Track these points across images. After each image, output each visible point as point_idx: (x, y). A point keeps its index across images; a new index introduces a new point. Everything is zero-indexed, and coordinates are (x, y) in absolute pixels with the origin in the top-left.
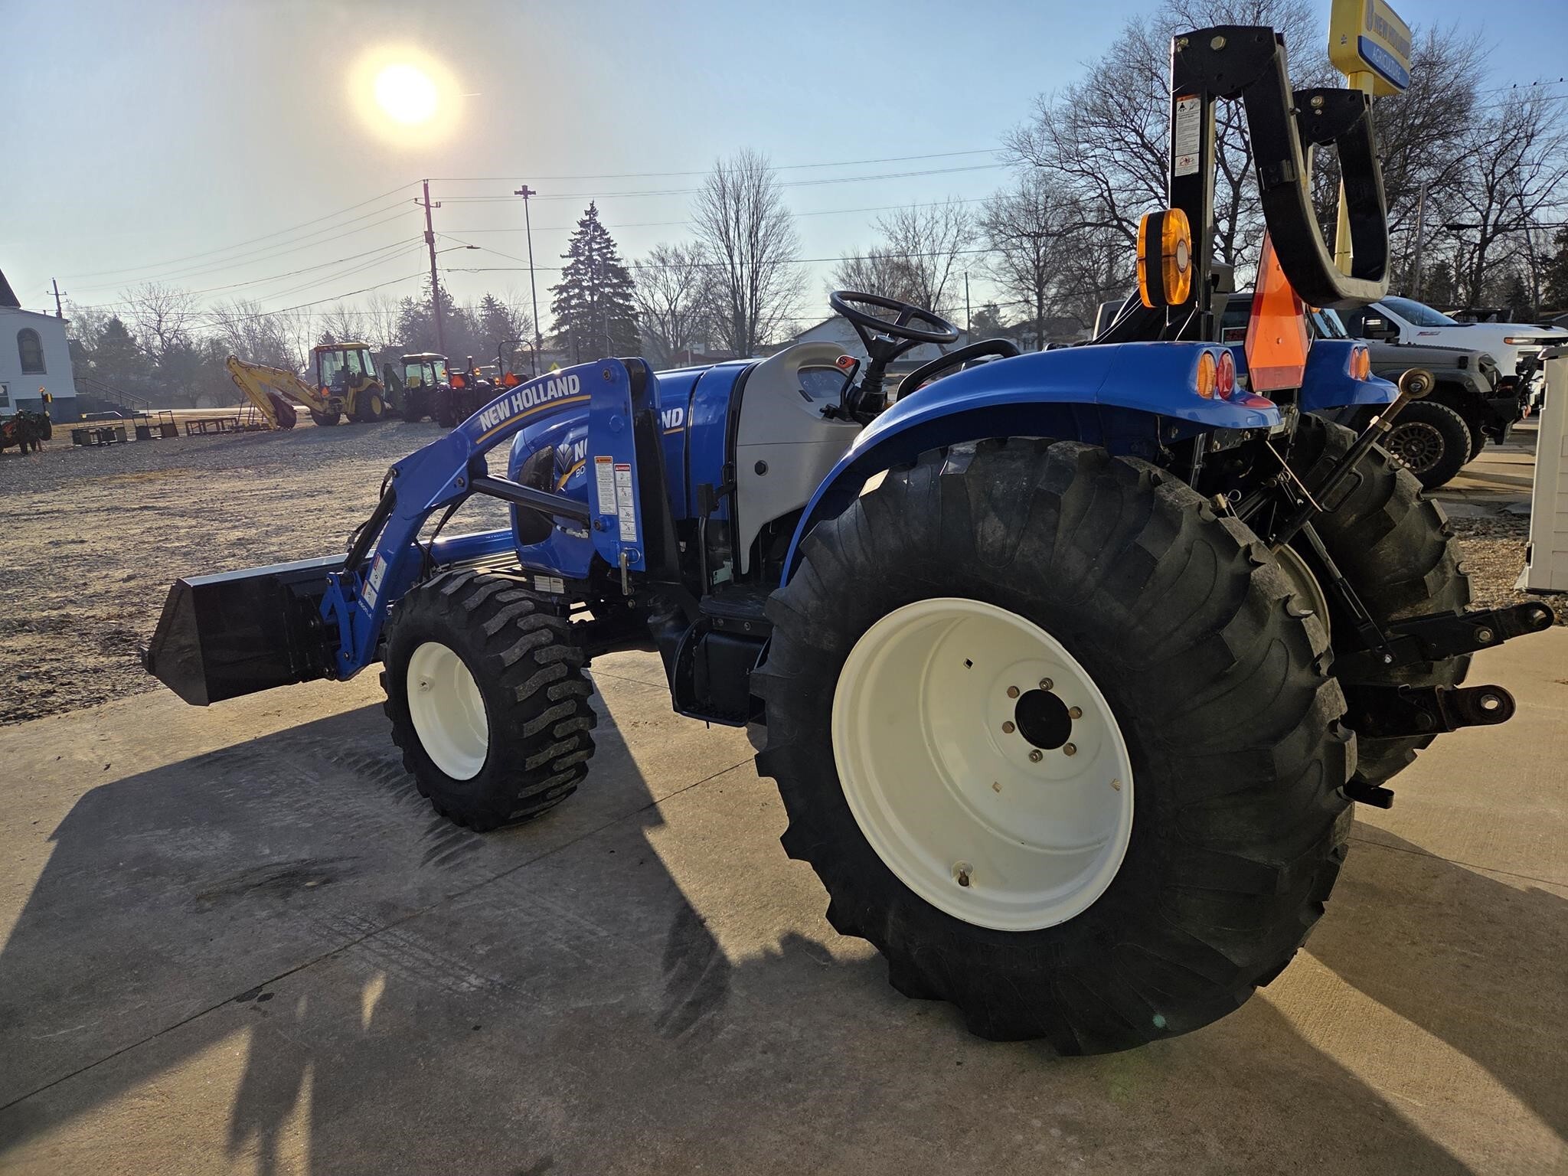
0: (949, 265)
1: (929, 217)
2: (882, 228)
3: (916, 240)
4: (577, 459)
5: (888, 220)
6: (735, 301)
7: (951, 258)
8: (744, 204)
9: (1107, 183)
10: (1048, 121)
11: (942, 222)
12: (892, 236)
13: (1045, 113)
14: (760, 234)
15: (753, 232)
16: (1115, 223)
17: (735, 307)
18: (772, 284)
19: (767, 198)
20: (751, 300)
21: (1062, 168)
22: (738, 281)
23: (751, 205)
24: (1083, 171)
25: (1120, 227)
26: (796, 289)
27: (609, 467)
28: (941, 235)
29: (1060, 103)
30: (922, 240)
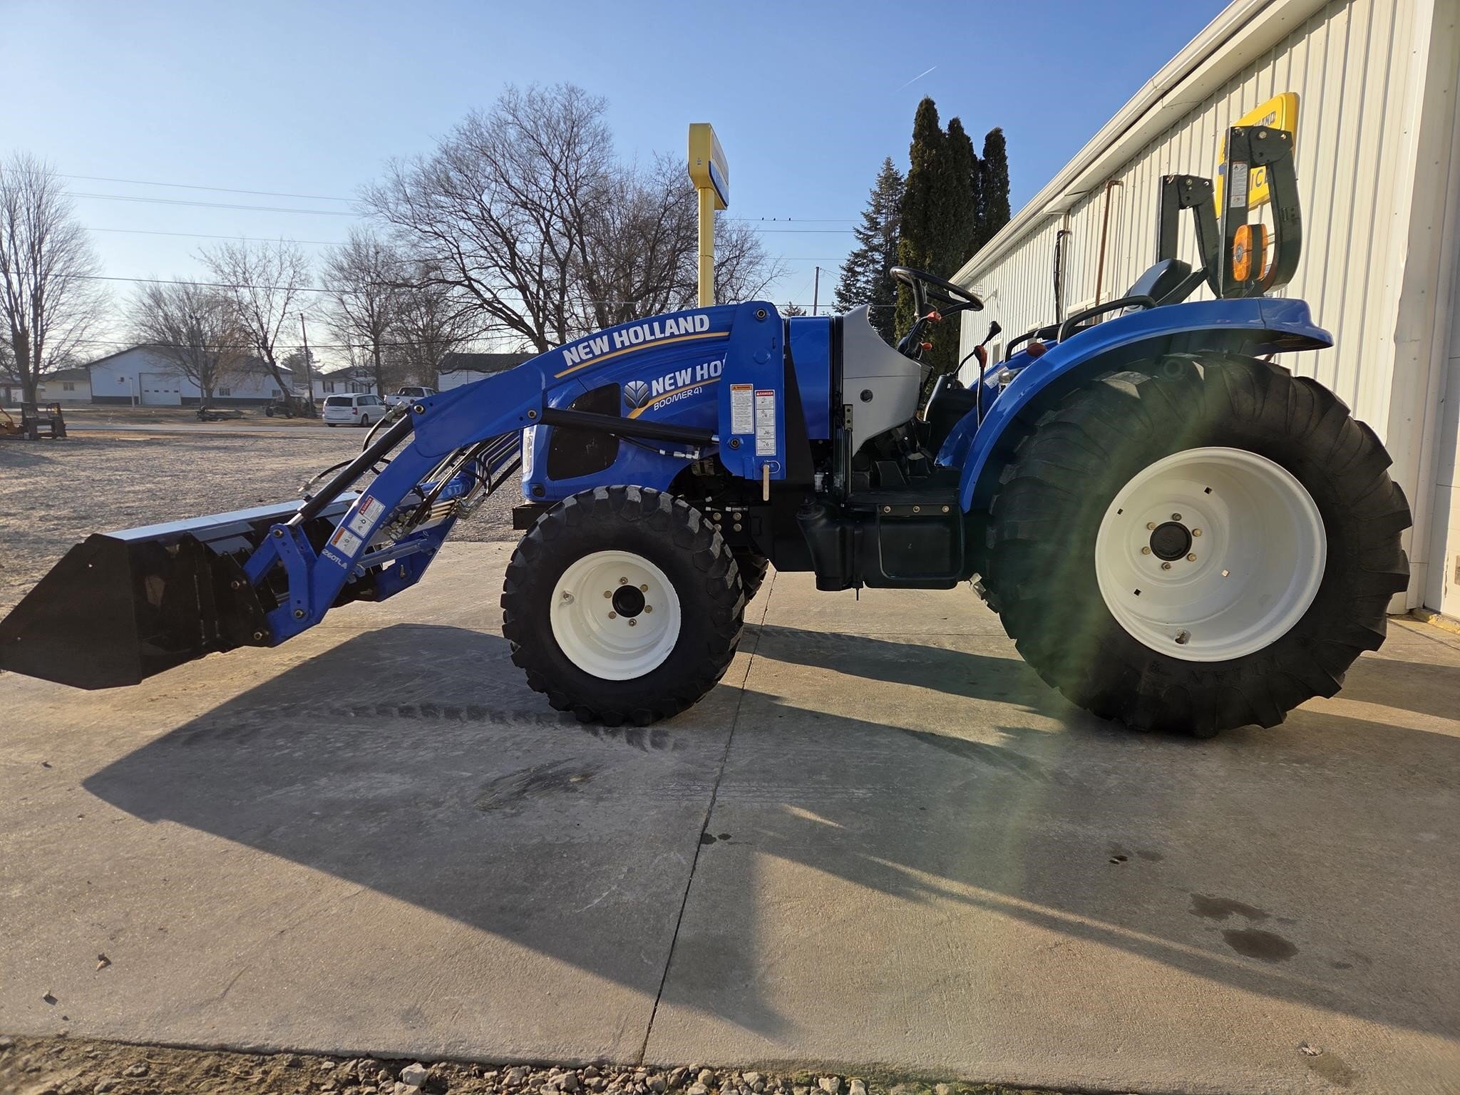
0: (286, 304)
1: (261, 255)
2: (206, 259)
3: (247, 275)
4: (654, 393)
5: (213, 252)
6: (13, 320)
7: (288, 299)
8: (22, 214)
9: (458, 248)
10: (399, 183)
11: (276, 262)
12: (218, 269)
13: (398, 176)
14: (45, 248)
15: (34, 248)
16: (466, 283)
17: (13, 326)
18: (63, 304)
19: (53, 211)
20: (35, 321)
21: (416, 228)
22: (16, 300)
23: (31, 216)
24: (436, 233)
25: (471, 287)
26: (94, 313)
27: (749, 393)
28: (276, 274)
29: (409, 170)
30: (254, 277)
